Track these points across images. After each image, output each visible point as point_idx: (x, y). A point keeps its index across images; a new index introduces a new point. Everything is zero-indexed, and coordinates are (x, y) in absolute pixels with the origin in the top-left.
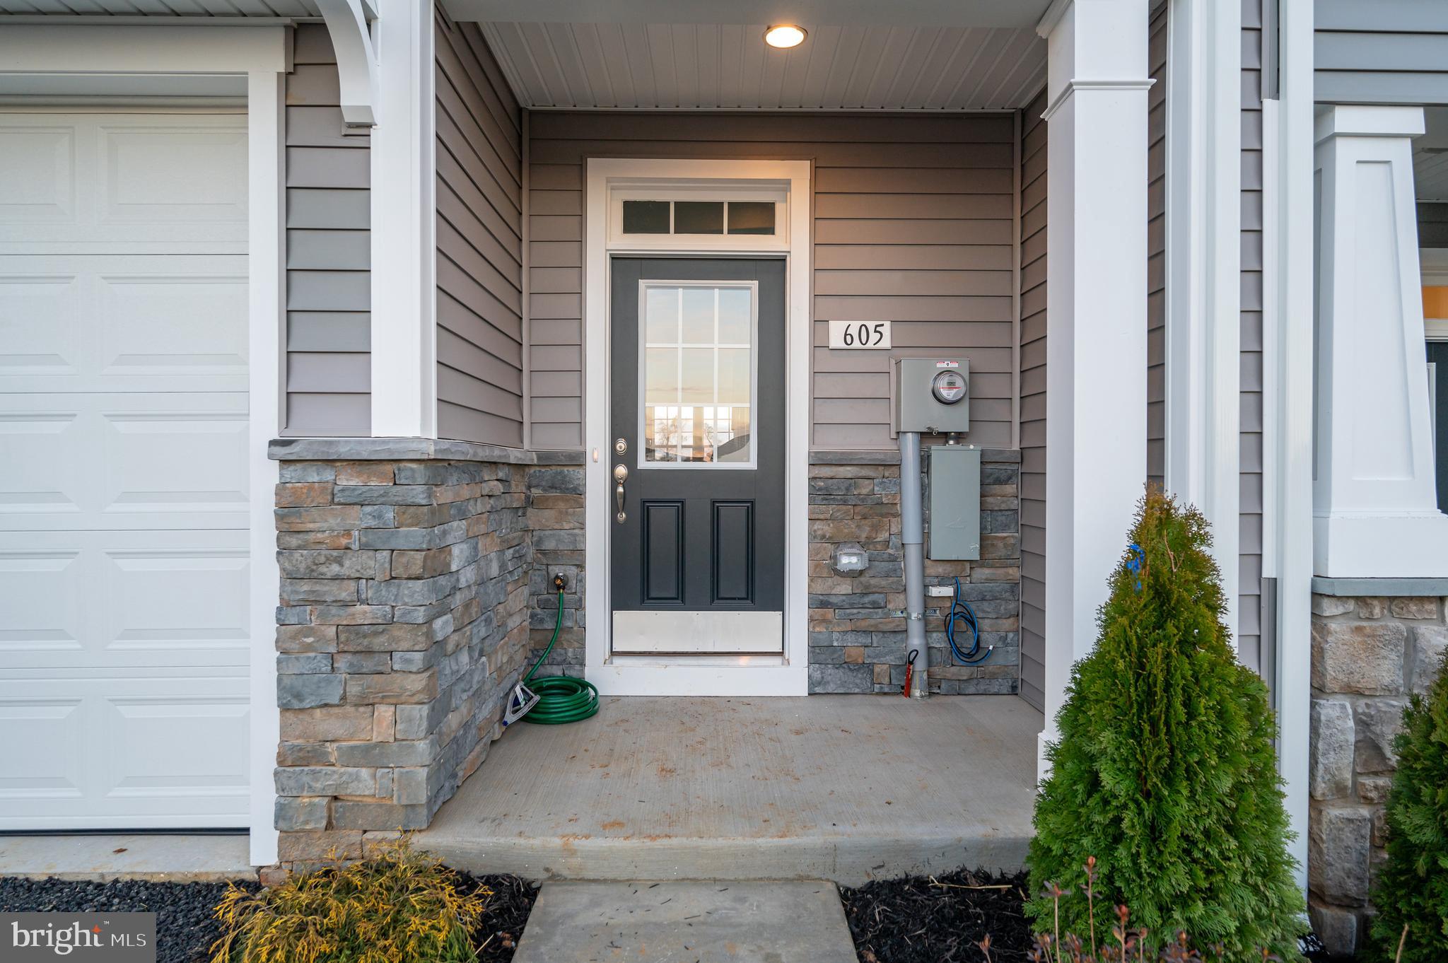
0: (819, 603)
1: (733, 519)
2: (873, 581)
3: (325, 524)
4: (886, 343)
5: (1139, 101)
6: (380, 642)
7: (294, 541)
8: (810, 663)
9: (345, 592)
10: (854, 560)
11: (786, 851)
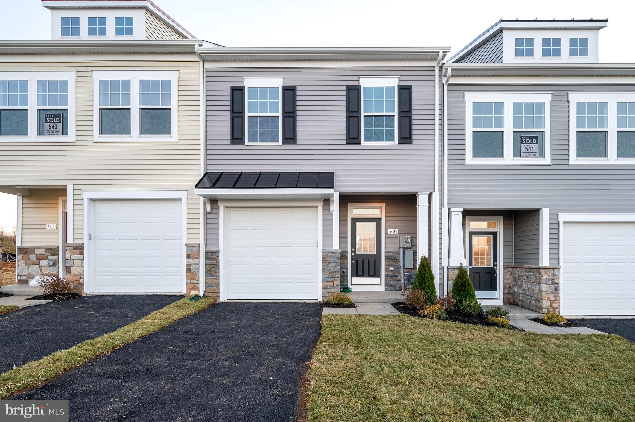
0: (386, 276)
1: (372, 262)
2: (395, 272)
3: (328, 260)
4: (397, 233)
5: (427, 207)
6: (334, 274)
7: (324, 262)
8: (385, 286)
9: (330, 268)
10: (392, 268)
11: (384, 299)
